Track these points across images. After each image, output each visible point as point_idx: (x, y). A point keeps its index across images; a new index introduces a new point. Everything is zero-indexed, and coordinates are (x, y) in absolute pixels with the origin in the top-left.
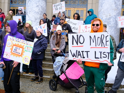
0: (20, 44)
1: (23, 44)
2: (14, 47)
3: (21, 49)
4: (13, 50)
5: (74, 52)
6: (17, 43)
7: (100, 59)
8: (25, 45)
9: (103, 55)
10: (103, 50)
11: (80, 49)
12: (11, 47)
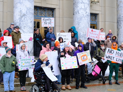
0: (84, 54)
1: (85, 54)
2: (82, 57)
3: (86, 56)
4: (83, 59)
5: (107, 56)
6: (83, 55)
7: (118, 62)
8: (86, 53)
9: (119, 60)
10: (120, 58)
11: (111, 56)
12: (81, 58)
